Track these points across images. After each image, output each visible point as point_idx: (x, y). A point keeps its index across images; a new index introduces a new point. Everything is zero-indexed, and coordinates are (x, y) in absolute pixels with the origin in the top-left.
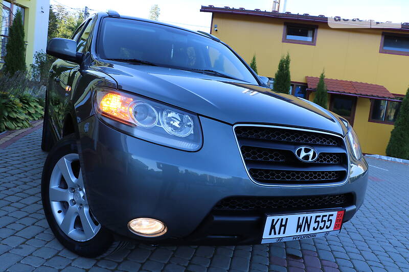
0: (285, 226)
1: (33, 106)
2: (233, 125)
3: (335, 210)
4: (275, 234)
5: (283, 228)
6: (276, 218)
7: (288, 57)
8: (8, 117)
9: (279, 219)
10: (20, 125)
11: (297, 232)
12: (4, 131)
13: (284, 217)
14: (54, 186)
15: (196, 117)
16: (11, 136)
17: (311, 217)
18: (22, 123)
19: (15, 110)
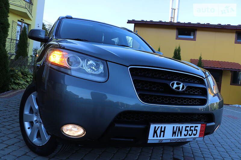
0: (164, 132)
1: (29, 77)
2: (128, 67)
3: (199, 123)
4: (157, 137)
5: (162, 133)
6: (157, 126)
7: (179, 48)
8: (14, 82)
9: (159, 127)
10: (21, 87)
11: (173, 136)
12: (11, 90)
13: (163, 126)
14: (26, 112)
15: (105, 62)
16: (14, 93)
17: (182, 127)
18: (22, 86)
19: (18, 78)
